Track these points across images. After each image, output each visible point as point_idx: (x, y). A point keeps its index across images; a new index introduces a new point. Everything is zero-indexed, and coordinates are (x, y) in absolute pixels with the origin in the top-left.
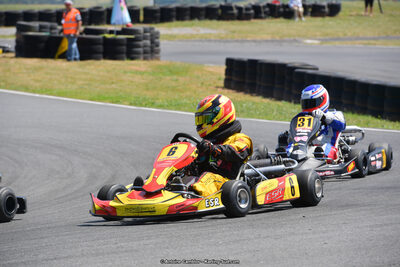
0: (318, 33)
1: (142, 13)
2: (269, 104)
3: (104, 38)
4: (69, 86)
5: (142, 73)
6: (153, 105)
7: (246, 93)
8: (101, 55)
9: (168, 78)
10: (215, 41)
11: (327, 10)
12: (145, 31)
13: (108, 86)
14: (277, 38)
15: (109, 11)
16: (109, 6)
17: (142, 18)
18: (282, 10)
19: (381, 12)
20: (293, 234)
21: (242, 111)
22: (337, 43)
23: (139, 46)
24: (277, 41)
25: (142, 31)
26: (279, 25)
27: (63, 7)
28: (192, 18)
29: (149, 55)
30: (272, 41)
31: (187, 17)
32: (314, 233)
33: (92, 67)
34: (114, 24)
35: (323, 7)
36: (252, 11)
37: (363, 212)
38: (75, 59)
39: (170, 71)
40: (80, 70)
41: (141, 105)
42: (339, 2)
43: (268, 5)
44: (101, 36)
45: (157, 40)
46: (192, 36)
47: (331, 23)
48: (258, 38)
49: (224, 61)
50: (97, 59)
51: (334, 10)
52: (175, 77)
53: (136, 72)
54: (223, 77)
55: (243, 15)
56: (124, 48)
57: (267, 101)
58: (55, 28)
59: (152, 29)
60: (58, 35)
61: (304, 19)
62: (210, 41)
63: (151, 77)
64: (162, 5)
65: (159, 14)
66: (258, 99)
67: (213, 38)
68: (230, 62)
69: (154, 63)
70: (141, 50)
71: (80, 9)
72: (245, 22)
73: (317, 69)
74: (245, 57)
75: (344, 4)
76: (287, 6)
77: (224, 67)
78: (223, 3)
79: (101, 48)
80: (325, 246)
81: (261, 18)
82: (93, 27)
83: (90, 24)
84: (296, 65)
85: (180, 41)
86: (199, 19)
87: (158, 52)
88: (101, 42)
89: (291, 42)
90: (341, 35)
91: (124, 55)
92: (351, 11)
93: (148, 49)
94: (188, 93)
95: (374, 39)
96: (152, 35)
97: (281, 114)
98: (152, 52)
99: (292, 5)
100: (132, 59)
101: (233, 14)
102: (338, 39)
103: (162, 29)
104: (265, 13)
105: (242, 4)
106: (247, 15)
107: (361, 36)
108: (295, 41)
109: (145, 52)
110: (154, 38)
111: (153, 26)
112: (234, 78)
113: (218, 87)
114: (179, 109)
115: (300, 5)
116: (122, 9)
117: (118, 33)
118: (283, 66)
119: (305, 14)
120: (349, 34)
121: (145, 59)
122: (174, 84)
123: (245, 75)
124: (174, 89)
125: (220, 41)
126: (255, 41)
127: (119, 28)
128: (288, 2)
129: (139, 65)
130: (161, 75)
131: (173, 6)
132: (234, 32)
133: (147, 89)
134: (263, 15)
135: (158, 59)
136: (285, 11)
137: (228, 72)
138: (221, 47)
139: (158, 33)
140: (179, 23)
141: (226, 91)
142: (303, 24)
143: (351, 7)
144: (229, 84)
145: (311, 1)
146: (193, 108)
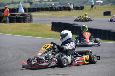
0: (78, 15)
1: (27, 9)
3: (16, 16)
4: (6, 31)
5: (27, 26)
6: (31, 35)
7: (58, 32)
8: (15, 22)
9: (35, 28)
10: (48, 17)
11: (80, 8)
12: (28, 14)
13: (18, 30)
14: (66, 16)
15: (18, 9)
16: (18, 8)
17: (27, 11)
18: (67, 8)
19: (95, 8)
20: (72, 71)
21: (57, 37)
23: (26, 19)
25: (27, 15)
26: (67, 12)
27: (4, 8)
28: (42, 11)
29: (29, 21)
30: (65, 17)
31: (40, 10)
32: (78, 71)
33: (13, 25)
34: (19, 13)
35: (79, 7)
36: (59, 9)
38: (8, 23)
39: (36, 26)
40: (9, 26)
41: (27, 36)
42: (83, 6)
43: (64, 7)
44: (15, 16)
45: (32, 17)
46: (42, 16)
47: (81, 12)
49: (51, 23)
50: (14, 23)
51: (82, 8)
52: (37, 28)
53: (26, 26)
54: (51, 27)
55: (56, 10)
56: (22, 19)
58: (2, 14)
59: (30, 14)
60: (3, 16)
61: (74, 11)
62: (47, 17)
63: (30, 28)
65: (32, 10)
67: (48, 16)
68: (53, 23)
70: (27, 20)
71: (9, 8)
72: (57, 12)
73: (77, 25)
74: (57, 22)
75: (85, 6)
76: (69, 7)
77: (51, 24)
78: (51, 6)
79: (15, 19)
80: (81, 74)
82: (13, 13)
83: (12, 13)
84: (72, 24)
85: (38, 17)
86: (44, 11)
87: (32, 20)
88: (16, 18)
89: (70, 17)
91: (22, 22)
93: (29, 20)
94: (41, 32)
95: (94, 16)
98: (30, 20)
99: (70, 7)
100: (25, 22)
101: (53, 10)
103: (33, 14)
104: (63, 9)
105: (56, 7)
106: (57, 10)
108: (71, 17)
109: (28, 21)
110: (31, 16)
111: (30, 13)
112: (54, 28)
113: (49, 30)
114: (39, 37)
115: (73, 7)
116: (21, 8)
117: (20, 15)
118: (68, 24)
119: (74, 9)
121: (28, 22)
123: (57, 27)
124: (37, 31)
125: (50, 17)
126: (60, 17)
127: (20, 14)
129: (27, 24)
130: (33, 27)
131: (36, 7)
132: (54, 14)
133: (29, 31)
134: (62, 10)
135: (32, 22)
137: (52, 26)
138: (50, 19)
139: (32, 15)
140: (38, 12)
141: (52, 31)
142: (73, 12)
143: (87, 7)
144: (53, 29)
145: (75, 6)
146: (42, 36)
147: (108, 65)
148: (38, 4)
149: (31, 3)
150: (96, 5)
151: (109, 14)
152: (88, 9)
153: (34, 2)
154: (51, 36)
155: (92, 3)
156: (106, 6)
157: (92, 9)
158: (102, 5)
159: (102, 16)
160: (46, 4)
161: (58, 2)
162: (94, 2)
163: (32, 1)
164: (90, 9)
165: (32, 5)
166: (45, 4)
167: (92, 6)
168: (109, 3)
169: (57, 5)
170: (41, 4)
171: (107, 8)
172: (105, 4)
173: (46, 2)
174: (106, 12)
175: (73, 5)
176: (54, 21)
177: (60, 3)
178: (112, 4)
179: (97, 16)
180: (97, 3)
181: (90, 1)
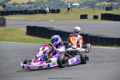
0: (54, 18)
2: (40, 39)
5: (0, 31)
6: (4, 40)
7: (33, 36)
9: (9, 32)
10: (23, 21)
11: (56, 11)
12: (1, 18)
14: (42, 20)
17: (0, 14)
18: (43, 11)
19: (72, 11)
21: (32, 42)
22: (60, 21)
24: (42, 21)
26: (42, 16)
28: (16, 14)
30: (40, 21)
31: (14, 14)
35: (55, 10)
36: (34, 12)
37: (68, 70)
39: (10, 30)
41: (1, 41)
42: (60, 9)
43: (39, 10)
45: (5, 21)
46: (16, 19)
47: (57, 15)
48: (36, 20)
49: (26, 27)
51: (58, 11)
52: (11, 32)
54: (26, 31)
55: (31, 13)
57: (39, 38)
59: (3, 17)
61: (49, 14)
62: (21, 21)
63: (3, 32)
64: (6, 10)
65: (5, 13)
66: (37, 38)
67: (22, 20)
68: (28, 27)
69: (4, 28)
72: (32, 15)
73: (54, 29)
74: (33, 25)
75: (61, 9)
76: (44, 10)
77: (26, 29)
78: (25, 10)
81: (37, 14)
84: (48, 27)
85: (12, 21)
86: (18, 14)
87: (5, 24)
89: (46, 21)
90: (61, 18)
92: (63, 11)
93: (2, 23)
94: (15, 37)
95: (70, 20)
96: (3, 19)
97: (43, 42)
101: (28, 13)
102: (60, 20)
103: (7, 18)
104: (38, 12)
105: (31, 10)
107: (66, 19)
108: (47, 20)
110: (4, 20)
111: (4, 16)
113: (24, 35)
114: (13, 42)
115: (48, 10)
118: (44, 28)
119: (50, 12)
120: (63, 18)
121: (1, 26)
122: (11, 34)
123: (33, 31)
124: (11, 36)
125: (25, 21)
126: (35, 21)
128: (45, 9)
130: (6, 31)
131: (10, 10)
132: (29, 18)
133: (3, 36)
134: (37, 13)
135: (6, 26)
136: (44, 12)
137: (27, 30)
138: (25, 23)
139: (5, 19)
140: (12, 15)
141: (27, 36)
142: (50, 15)
143: (63, 10)
144: (28, 33)
145: (51, 9)
146: (17, 41)
147: (85, 71)
148: (12, 7)
149: (4, 6)
150: (73, 8)
151: (86, 17)
152: (64, 12)
153: (7, 5)
154: (26, 40)
155: (68, 5)
156: (83, 9)
157: (68, 12)
158: (79, 8)
159: (79, 19)
160: (21, 7)
161: (33, 5)
162: (70, 5)
163: (5, 4)
164: (66, 12)
165: (5, 8)
166: (19, 7)
167: (69, 9)
168: (86, 6)
169: (32, 8)
170: (15, 7)
171: (84, 11)
172: (82, 7)
173: (20, 4)
174: (83, 15)
175: (49, 8)
176: (30, 25)
177: (35, 6)
178: (88, 6)
179: (74, 19)
180: (73, 6)
181: (67, 4)
